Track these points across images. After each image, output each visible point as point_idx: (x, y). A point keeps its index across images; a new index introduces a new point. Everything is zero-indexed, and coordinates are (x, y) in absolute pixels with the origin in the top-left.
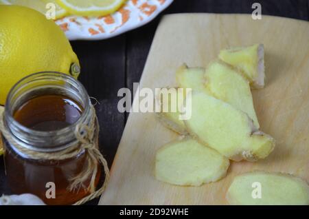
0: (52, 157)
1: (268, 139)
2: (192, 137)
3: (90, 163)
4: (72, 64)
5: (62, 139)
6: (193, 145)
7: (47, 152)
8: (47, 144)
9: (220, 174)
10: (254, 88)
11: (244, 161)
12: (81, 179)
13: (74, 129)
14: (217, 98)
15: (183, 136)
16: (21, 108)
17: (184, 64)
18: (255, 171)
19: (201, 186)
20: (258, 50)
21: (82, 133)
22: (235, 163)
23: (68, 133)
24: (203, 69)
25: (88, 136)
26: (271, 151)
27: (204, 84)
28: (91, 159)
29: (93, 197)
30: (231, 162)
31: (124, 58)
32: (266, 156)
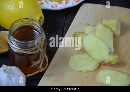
0: (25, 52)
1: (116, 56)
2: (85, 52)
3: (41, 57)
4: (41, 18)
5: (30, 45)
6: (85, 56)
7: (23, 50)
8: (23, 47)
9: (95, 68)
10: (114, 36)
11: (105, 65)
12: (36, 63)
13: (35, 42)
14: (98, 38)
15: (82, 52)
16: (16, 32)
17: (87, 23)
18: (109, 69)
19: (86, 72)
20: (118, 21)
21: (38, 44)
22: (102, 65)
23: (32, 43)
24: (95, 26)
25: (41, 45)
26: (117, 61)
27: (94, 32)
28: (41, 55)
29: (41, 71)
30: (100, 64)
31: (65, 19)
32: (115, 63)
